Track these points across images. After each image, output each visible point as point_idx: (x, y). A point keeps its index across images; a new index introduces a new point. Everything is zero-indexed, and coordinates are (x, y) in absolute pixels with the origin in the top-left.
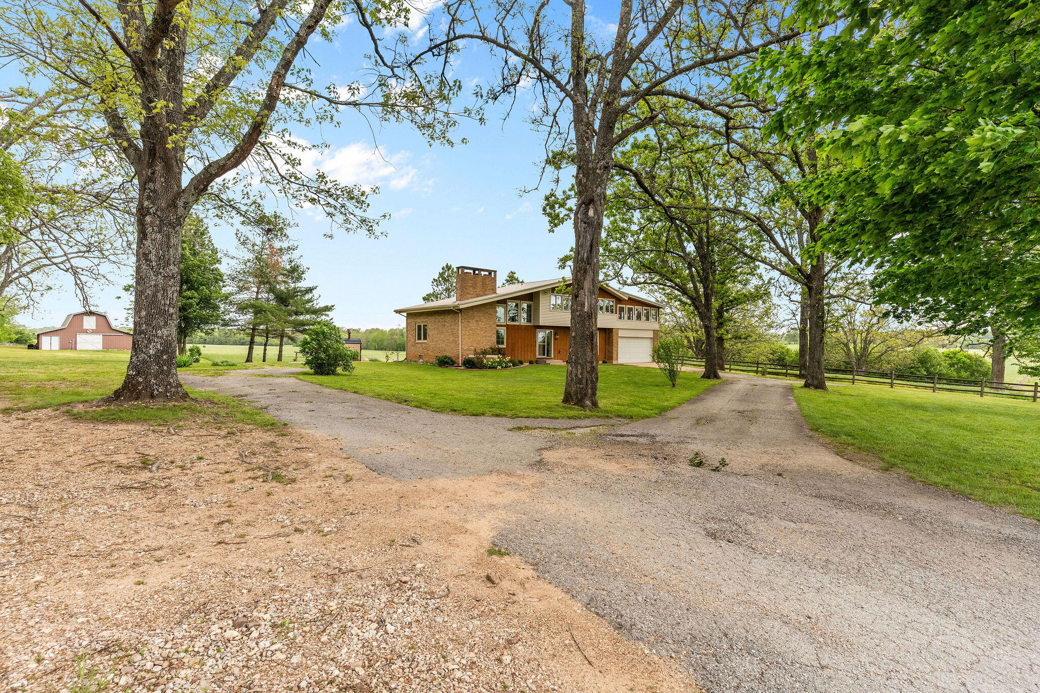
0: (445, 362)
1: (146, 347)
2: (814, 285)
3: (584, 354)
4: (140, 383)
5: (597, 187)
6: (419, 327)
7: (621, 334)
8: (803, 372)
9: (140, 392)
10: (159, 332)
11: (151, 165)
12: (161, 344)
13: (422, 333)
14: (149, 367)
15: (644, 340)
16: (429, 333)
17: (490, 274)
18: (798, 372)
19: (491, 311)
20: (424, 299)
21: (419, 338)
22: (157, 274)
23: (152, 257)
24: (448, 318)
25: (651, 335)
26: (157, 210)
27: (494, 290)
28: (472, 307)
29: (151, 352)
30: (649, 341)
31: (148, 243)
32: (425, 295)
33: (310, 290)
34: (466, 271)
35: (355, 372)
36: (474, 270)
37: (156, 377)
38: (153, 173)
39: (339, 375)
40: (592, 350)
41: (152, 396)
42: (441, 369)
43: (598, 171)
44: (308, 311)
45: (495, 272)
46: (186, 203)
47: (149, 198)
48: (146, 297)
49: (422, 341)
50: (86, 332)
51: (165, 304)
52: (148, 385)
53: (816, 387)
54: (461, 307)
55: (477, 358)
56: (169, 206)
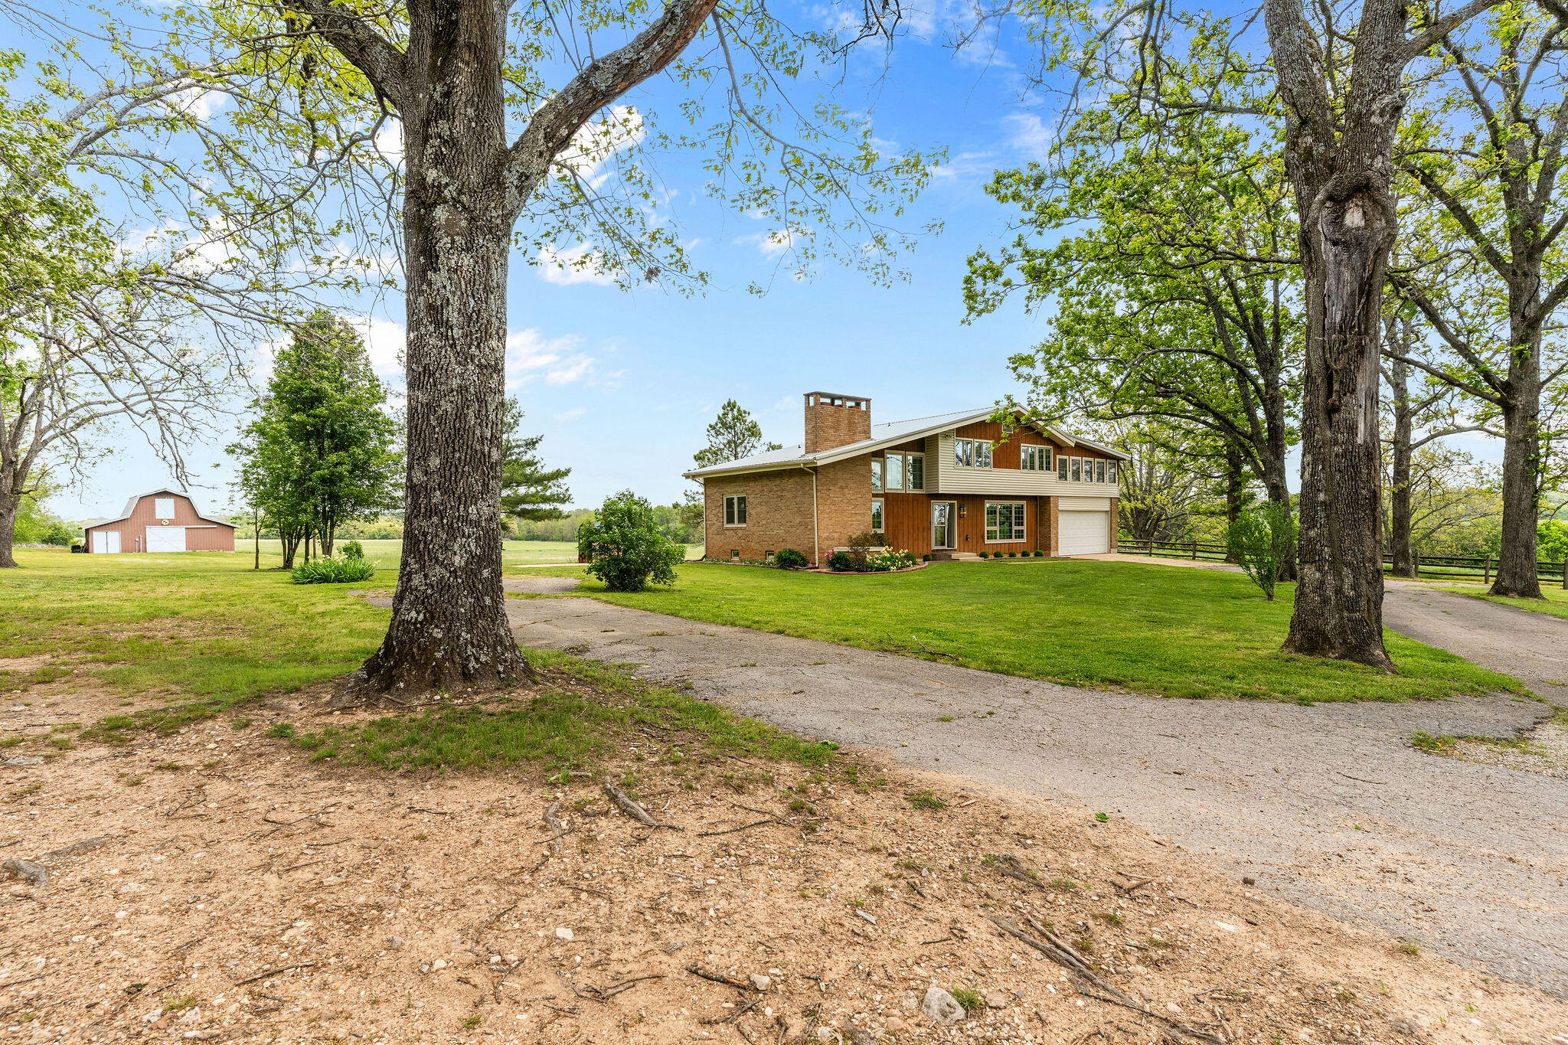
0: (791, 562)
1: (446, 548)
2: (1520, 401)
3: (1360, 540)
4: (437, 643)
5: (1373, 157)
6: (730, 502)
7: (1063, 505)
8: (1401, 565)
9: (439, 667)
10: (472, 509)
11: (439, 73)
12: (478, 539)
13: (736, 511)
14: (453, 601)
15: (1097, 515)
16: (751, 511)
17: (858, 404)
18: (1391, 566)
19: (862, 470)
20: (697, 458)
21: (730, 520)
22: (465, 359)
23: (452, 315)
24: (790, 484)
25: (1106, 506)
26: (460, 192)
27: (867, 434)
28: (834, 464)
29: (457, 559)
30: (1103, 516)
31: (439, 278)
32: (697, 452)
33: (532, 444)
34: (822, 400)
35: (677, 584)
36: (833, 398)
37: (471, 626)
38: (447, 95)
39: (650, 590)
40: (1374, 533)
41: (467, 676)
42: (785, 572)
43: (1374, 119)
44: (530, 480)
45: (868, 401)
46: (524, 177)
47: (438, 160)
48: (440, 419)
49: (736, 525)
50: (160, 523)
51: (483, 438)
52: (455, 650)
53: (1523, 594)
54: (819, 463)
55: (855, 552)
56: (487, 182)
